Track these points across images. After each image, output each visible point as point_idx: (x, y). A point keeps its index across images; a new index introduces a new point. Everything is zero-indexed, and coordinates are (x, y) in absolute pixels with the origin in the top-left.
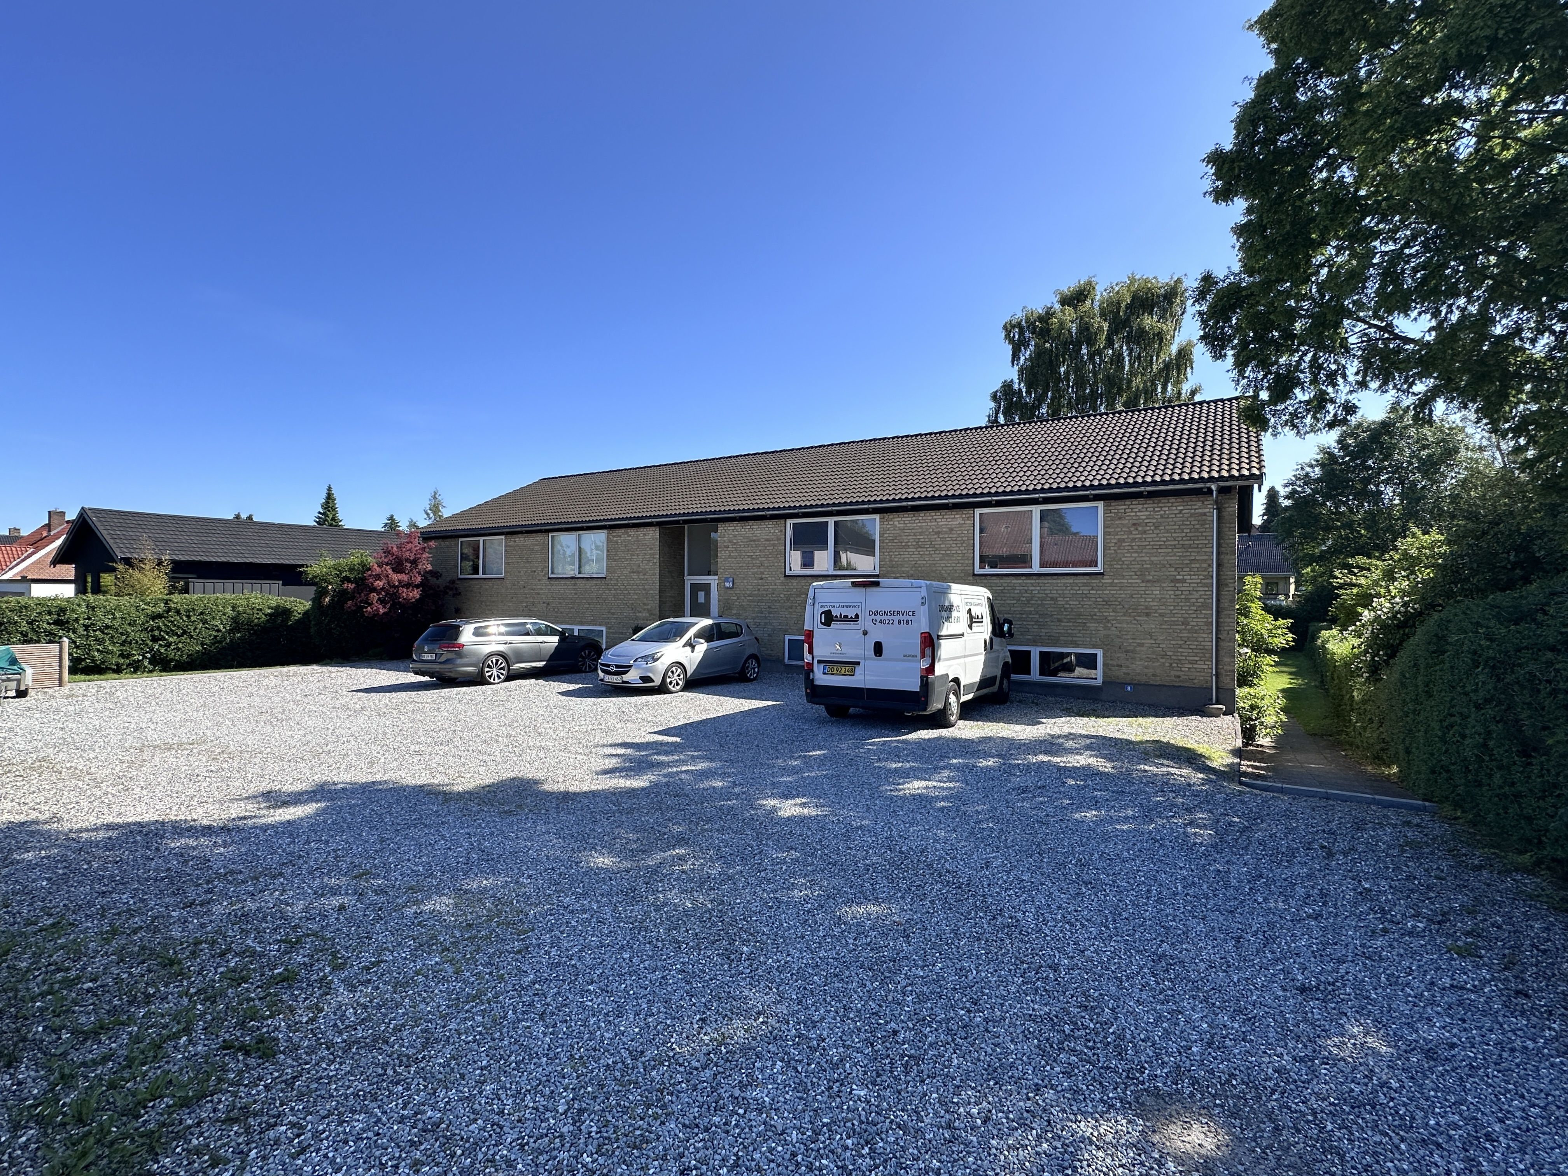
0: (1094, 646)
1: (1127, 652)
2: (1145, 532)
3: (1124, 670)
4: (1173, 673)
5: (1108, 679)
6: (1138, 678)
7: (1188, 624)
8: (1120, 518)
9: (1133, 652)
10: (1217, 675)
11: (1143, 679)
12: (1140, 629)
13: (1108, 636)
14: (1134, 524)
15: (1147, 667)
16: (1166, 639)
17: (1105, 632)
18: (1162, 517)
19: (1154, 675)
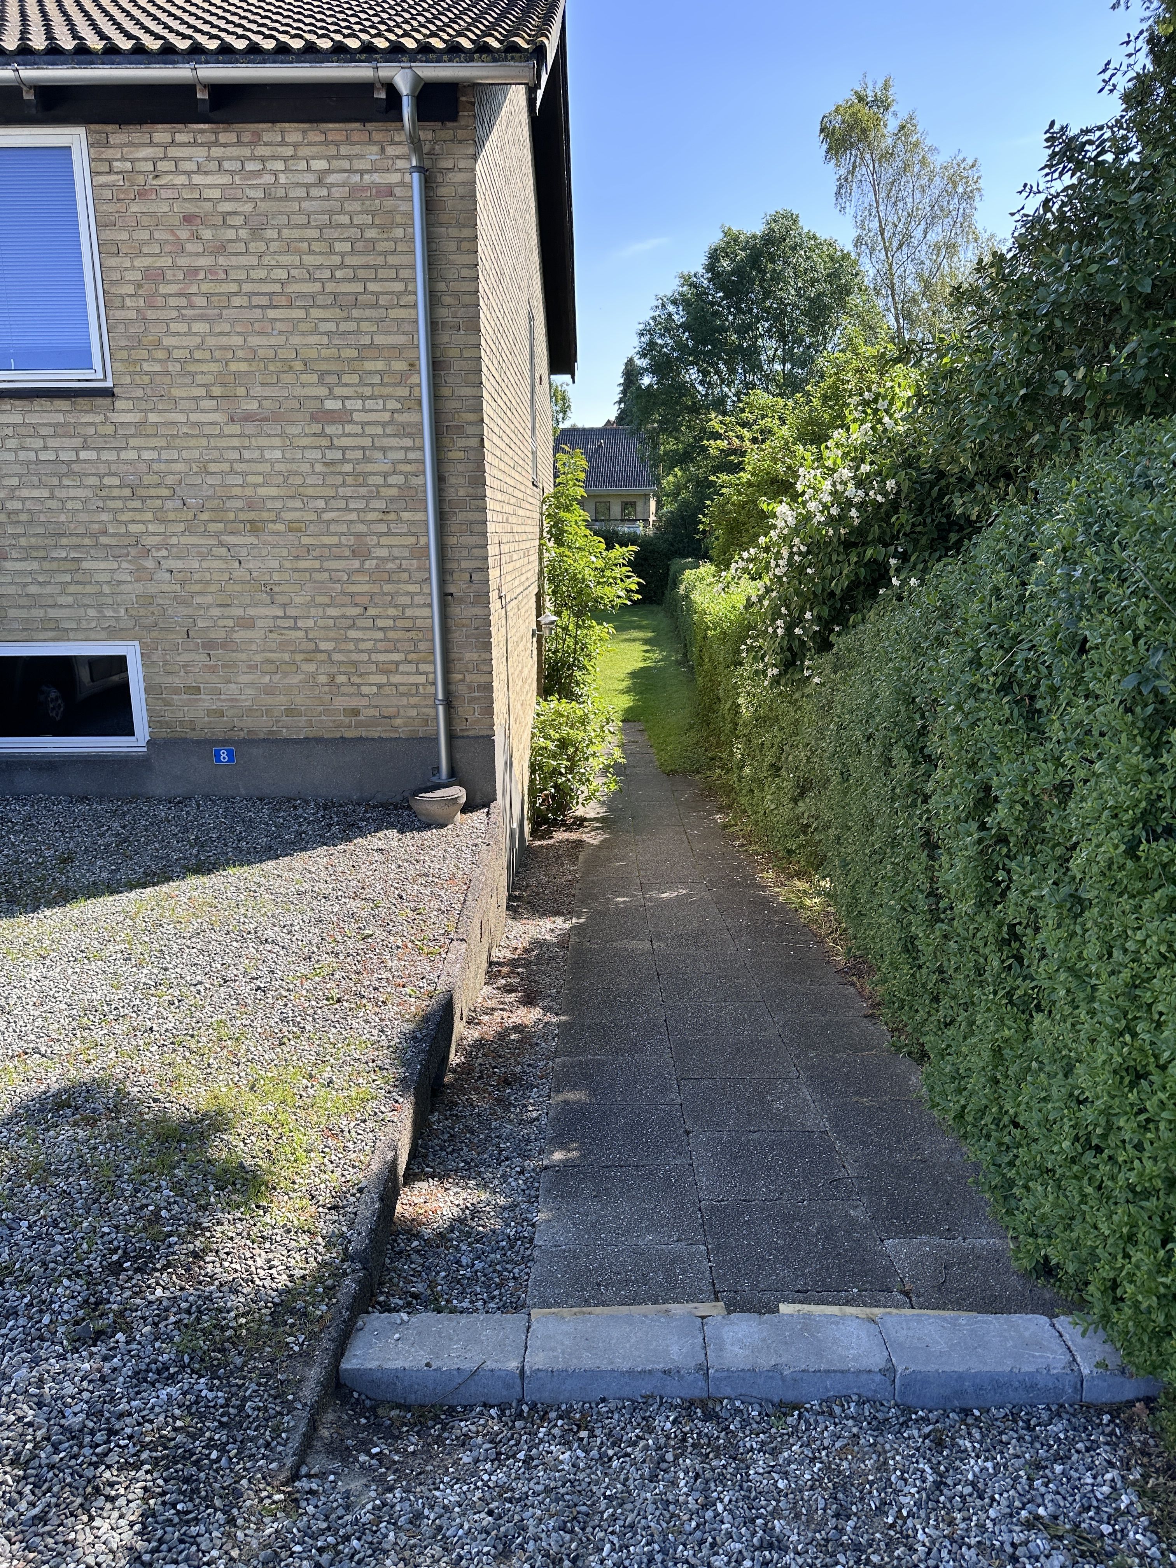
0: (114, 634)
1: (209, 645)
2: (221, 248)
3: (206, 702)
4: (341, 703)
5: (164, 733)
6: (248, 723)
7: (368, 556)
8: (142, 194)
9: (224, 645)
10: (449, 703)
11: (262, 725)
12: (240, 573)
13: (148, 600)
14: (188, 219)
15: (269, 690)
16: (312, 604)
17: (139, 588)
18: (268, 196)
19: (289, 712)
